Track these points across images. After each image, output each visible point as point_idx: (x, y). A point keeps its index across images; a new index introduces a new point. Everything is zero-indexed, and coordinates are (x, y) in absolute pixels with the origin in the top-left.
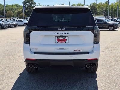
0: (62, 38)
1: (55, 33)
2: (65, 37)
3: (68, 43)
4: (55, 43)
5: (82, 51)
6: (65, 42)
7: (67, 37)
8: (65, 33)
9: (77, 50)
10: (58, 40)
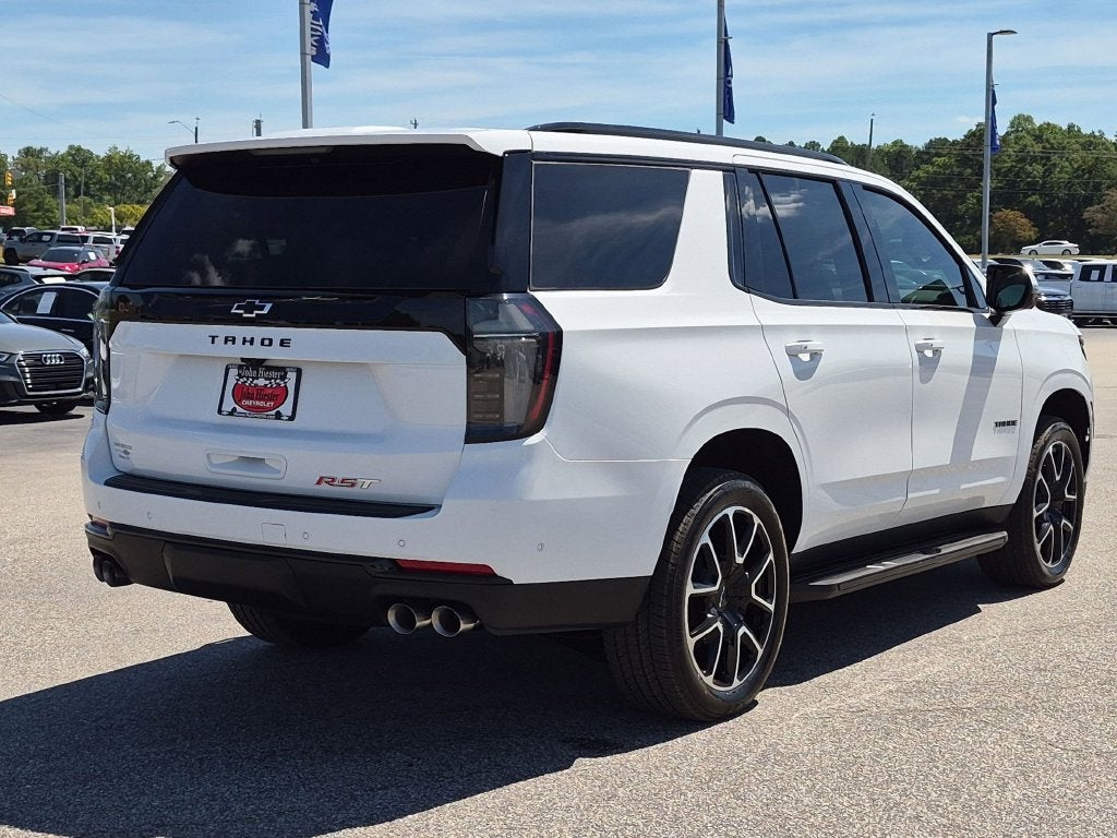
0: (261, 382)
1: (213, 340)
2: (282, 371)
3: (292, 418)
4: (220, 411)
5: (367, 489)
6: (273, 412)
7: (292, 376)
8: (271, 341)
9: (333, 480)
10: (240, 394)
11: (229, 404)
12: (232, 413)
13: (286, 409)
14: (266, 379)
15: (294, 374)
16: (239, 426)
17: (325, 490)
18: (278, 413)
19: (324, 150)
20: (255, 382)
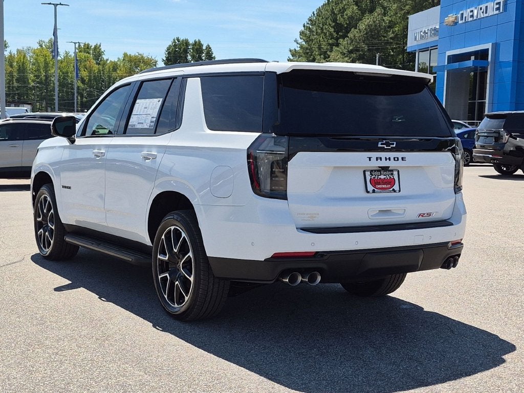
0: (382, 177)
1: (370, 159)
2: (392, 171)
3: (399, 191)
4: (368, 192)
5: (436, 216)
6: (391, 189)
7: (395, 173)
8: (398, 158)
9: (424, 214)
10: (375, 183)
11: (370, 188)
12: (374, 191)
13: (396, 187)
14: (384, 175)
15: (397, 172)
16: (376, 197)
17: (421, 219)
18: (393, 190)
19: (388, 76)
20: (379, 177)
